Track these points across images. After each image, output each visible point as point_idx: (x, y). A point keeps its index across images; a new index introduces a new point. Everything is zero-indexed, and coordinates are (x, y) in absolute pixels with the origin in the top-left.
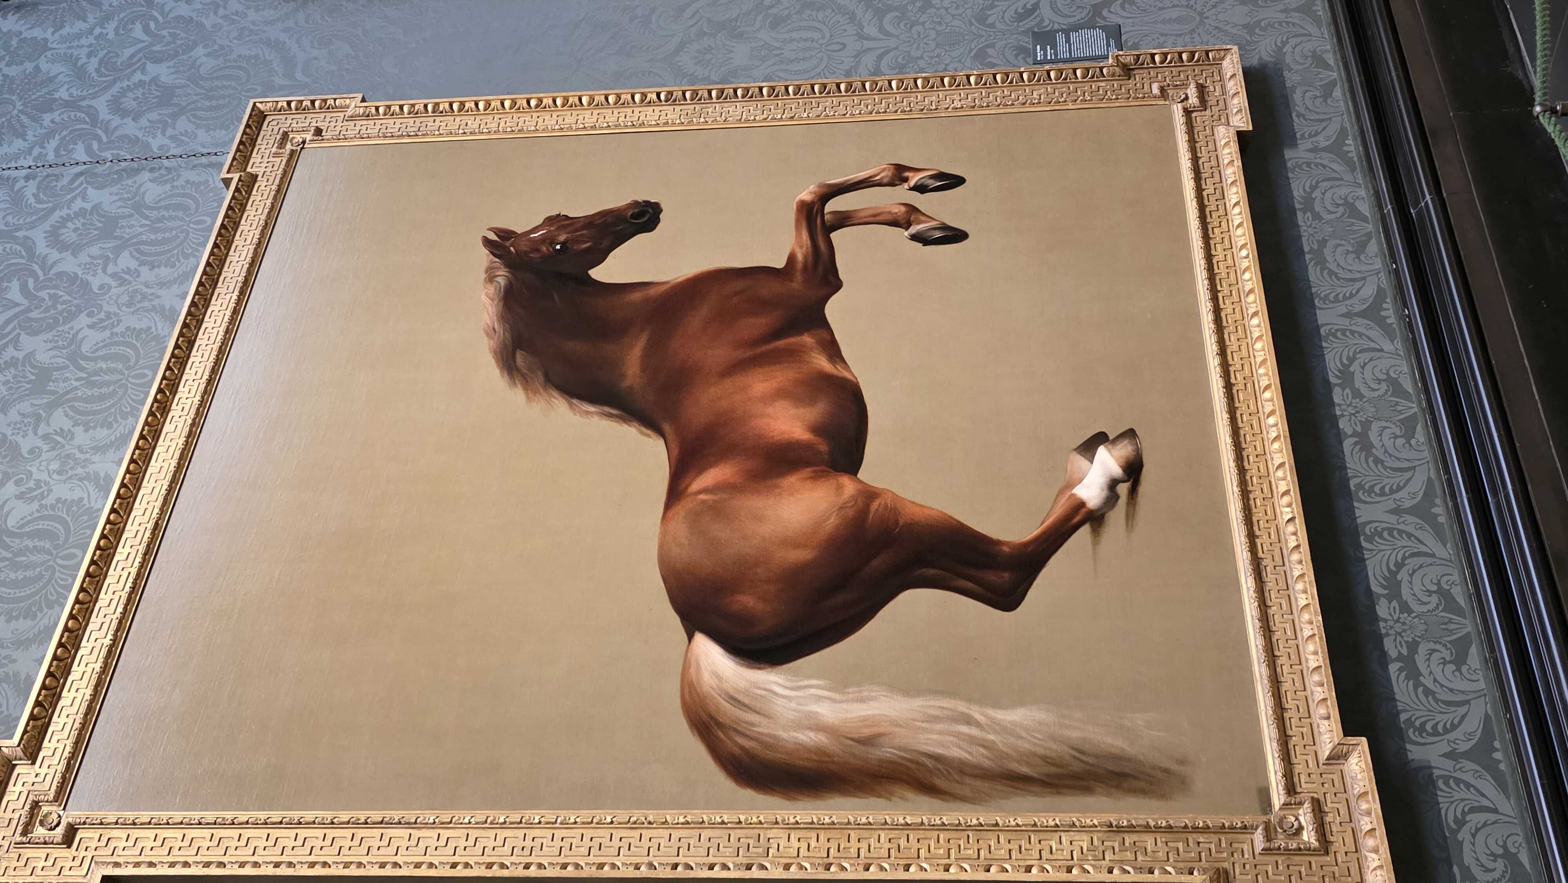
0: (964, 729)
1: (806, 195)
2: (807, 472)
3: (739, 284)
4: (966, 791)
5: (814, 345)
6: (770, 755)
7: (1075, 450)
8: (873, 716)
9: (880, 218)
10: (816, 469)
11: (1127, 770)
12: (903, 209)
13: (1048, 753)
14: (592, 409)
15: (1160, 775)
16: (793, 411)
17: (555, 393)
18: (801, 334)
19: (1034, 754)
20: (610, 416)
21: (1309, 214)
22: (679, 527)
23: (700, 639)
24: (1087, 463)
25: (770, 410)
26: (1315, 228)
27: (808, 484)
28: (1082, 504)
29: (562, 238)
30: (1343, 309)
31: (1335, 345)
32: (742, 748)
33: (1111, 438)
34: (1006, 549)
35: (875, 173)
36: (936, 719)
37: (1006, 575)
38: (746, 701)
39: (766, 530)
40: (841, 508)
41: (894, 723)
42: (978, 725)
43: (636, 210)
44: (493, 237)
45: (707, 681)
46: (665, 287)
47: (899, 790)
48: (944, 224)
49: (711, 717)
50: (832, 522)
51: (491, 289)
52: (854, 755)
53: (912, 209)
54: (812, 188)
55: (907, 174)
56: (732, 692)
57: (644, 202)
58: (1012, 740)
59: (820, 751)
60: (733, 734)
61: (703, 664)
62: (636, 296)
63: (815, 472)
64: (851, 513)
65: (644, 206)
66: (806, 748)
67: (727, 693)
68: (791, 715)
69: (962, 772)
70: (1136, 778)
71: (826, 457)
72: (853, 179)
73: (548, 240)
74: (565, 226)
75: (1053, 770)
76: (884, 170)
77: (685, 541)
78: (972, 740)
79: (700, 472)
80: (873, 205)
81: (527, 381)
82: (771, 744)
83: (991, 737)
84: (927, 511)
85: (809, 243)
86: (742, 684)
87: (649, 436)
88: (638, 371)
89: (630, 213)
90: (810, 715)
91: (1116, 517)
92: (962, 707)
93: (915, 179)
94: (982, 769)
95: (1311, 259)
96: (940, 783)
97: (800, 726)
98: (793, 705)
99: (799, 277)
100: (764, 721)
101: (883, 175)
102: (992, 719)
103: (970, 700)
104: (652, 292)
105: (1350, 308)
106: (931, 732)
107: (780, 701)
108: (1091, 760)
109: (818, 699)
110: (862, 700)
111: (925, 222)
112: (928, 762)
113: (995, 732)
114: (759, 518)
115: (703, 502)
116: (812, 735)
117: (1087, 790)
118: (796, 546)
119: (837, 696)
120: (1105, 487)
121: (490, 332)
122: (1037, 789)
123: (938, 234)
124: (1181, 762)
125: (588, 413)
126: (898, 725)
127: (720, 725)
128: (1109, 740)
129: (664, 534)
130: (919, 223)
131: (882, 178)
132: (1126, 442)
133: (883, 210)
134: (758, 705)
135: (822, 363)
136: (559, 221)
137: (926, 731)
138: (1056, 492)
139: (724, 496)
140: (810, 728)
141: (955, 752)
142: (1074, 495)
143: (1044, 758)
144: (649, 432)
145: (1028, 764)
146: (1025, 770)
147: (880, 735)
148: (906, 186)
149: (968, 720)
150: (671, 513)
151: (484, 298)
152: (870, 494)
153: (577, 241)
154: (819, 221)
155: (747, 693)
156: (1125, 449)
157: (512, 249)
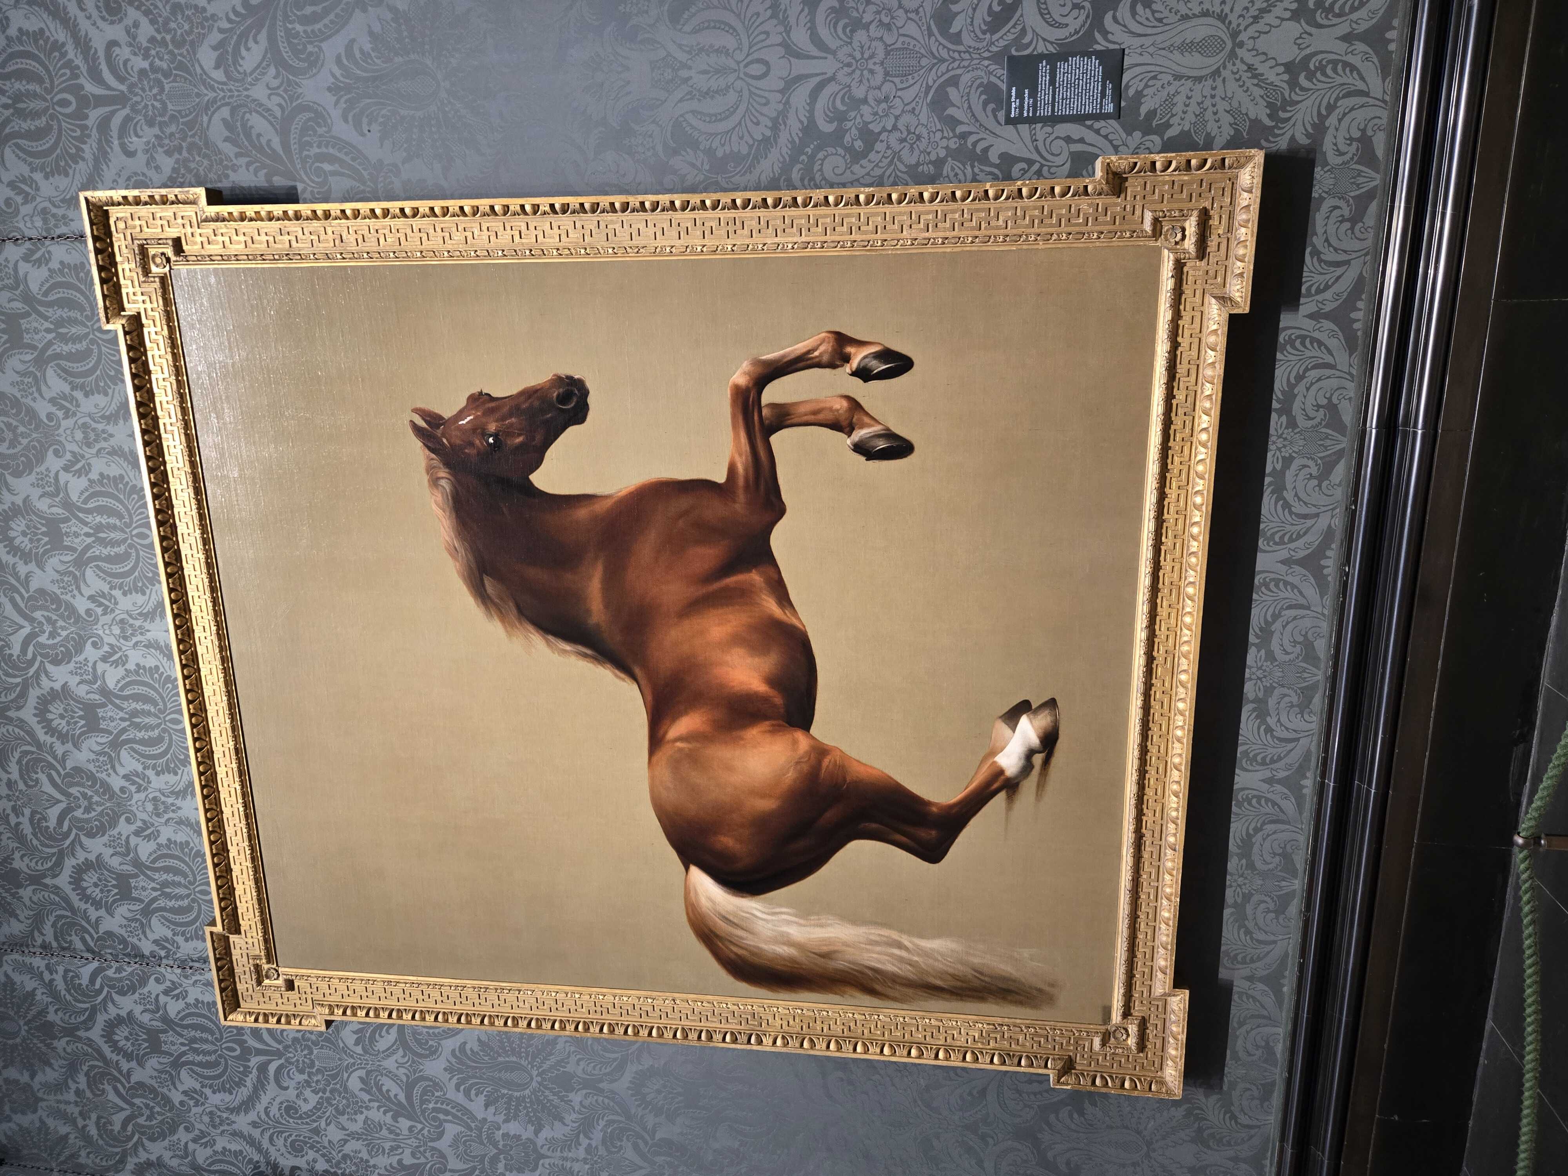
0: (896, 951)
1: (740, 377)
2: (766, 725)
3: (684, 502)
4: (897, 995)
5: (763, 585)
6: (756, 960)
7: (1000, 717)
8: (830, 938)
9: (821, 417)
10: (774, 722)
11: (1011, 988)
12: (845, 404)
13: (956, 973)
14: (568, 647)
15: (1035, 993)
16: (749, 660)
17: (530, 628)
18: (750, 571)
19: (947, 973)
20: (585, 656)
21: (1284, 419)
22: (665, 773)
23: (694, 870)
24: (1009, 731)
25: (728, 658)
26: (1285, 439)
27: (768, 738)
28: (1001, 772)
29: (492, 427)
30: (1284, 554)
31: (1265, 598)
32: (736, 954)
33: (1034, 707)
34: (934, 809)
35: (816, 344)
36: (876, 943)
37: (934, 833)
38: (735, 921)
39: (736, 779)
40: (797, 763)
41: (846, 944)
42: (907, 949)
43: (561, 390)
44: (422, 423)
45: (704, 903)
46: (608, 503)
47: (850, 991)
48: (888, 429)
49: (712, 931)
50: (791, 776)
51: (439, 498)
52: (816, 964)
53: (855, 405)
54: (746, 366)
55: (850, 350)
56: (724, 913)
57: (568, 377)
58: (931, 961)
59: (792, 960)
60: (727, 943)
61: (700, 890)
62: (582, 513)
63: (773, 725)
64: (805, 768)
65: (568, 384)
66: (782, 958)
67: (720, 914)
68: (769, 933)
69: (894, 981)
70: (1017, 993)
71: (782, 710)
72: (789, 353)
73: (478, 429)
74: (492, 411)
75: (959, 984)
76: (823, 341)
77: (671, 786)
78: (901, 959)
79: (674, 719)
80: (812, 396)
81: (501, 612)
82: (757, 953)
83: (916, 958)
84: (870, 770)
85: (748, 449)
86: (730, 908)
87: (623, 680)
88: (601, 607)
89: (555, 395)
90: (782, 934)
91: (1029, 786)
92: (895, 935)
93: (858, 356)
94: (909, 980)
95: (1270, 484)
96: (878, 987)
97: (775, 941)
98: (770, 926)
99: (741, 496)
100: (750, 936)
101: (822, 348)
102: (917, 946)
103: (901, 931)
104: (599, 508)
105: (1292, 553)
106: (873, 952)
107: (761, 922)
108: (986, 979)
109: (789, 923)
110: (822, 926)
111: (869, 426)
112: (870, 973)
113: (919, 955)
114: (729, 768)
115: (681, 750)
116: (786, 948)
117: (982, 999)
118: (763, 796)
119: (802, 921)
120: (1023, 756)
121: (453, 552)
122: (947, 996)
123: (882, 445)
124: (1052, 985)
125: (565, 651)
126: (848, 946)
127: (717, 936)
128: (1002, 966)
129: (652, 779)
130: (862, 427)
131: (821, 355)
132: (1047, 712)
133: (822, 405)
134: (744, 924)
135: (772, 606)
136: (484, 403)
137: (868, 951)
138: (980, 758)
139: (698, 745)
140: (784, 944)
141: (890, 968)
142: (995, 762)
143: (953, 976)
144: (622, 675)
145: (941, 979)
146: (939, 983)
147: (835, 952)
148: (848, 369)
149: (900, 946)
150: (655, 758)
151: (434, 507)
152: (820, 751)
153: (509, 434)
154: (756, 418)
155: (736, 915)
156: (1044, 720)
157: (445, 441)
